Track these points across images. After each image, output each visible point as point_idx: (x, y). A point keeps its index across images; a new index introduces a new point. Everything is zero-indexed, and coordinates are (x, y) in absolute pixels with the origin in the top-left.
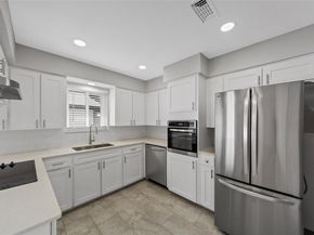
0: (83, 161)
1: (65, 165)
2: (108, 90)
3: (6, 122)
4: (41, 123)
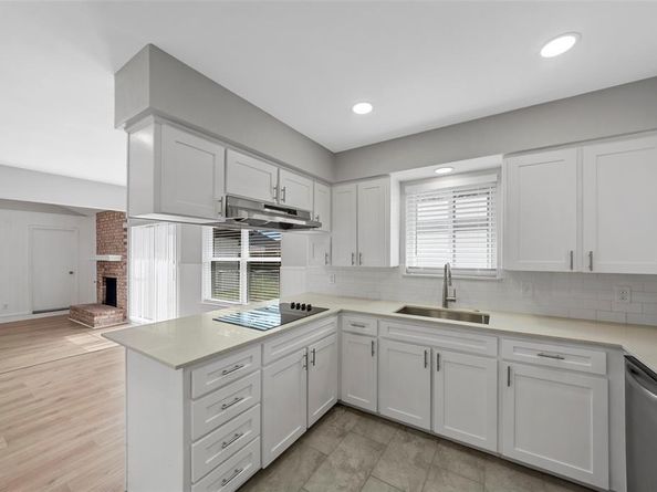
1: (366, 330)
3: (329, 257)
4: (357, 257)
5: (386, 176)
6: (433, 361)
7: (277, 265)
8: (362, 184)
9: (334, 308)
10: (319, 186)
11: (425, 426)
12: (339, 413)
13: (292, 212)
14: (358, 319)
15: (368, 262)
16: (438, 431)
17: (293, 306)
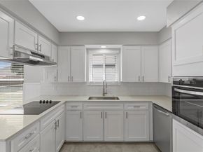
0: (89, 108)
1: (78, 108)
2: (119, 49)
3: (56, 78)
4: (71, 78)
5: (84, 45)
6: (104, 115)
7: (22, 82)
8: (73, 48)
9: (63, 101)
10: (53, 46)
11: (101, 140)
12: (66, 146)
13: (43, 56)
14: (73, 104)
15: (76, 80)
16: (106, 140)
17: (41, 102)
